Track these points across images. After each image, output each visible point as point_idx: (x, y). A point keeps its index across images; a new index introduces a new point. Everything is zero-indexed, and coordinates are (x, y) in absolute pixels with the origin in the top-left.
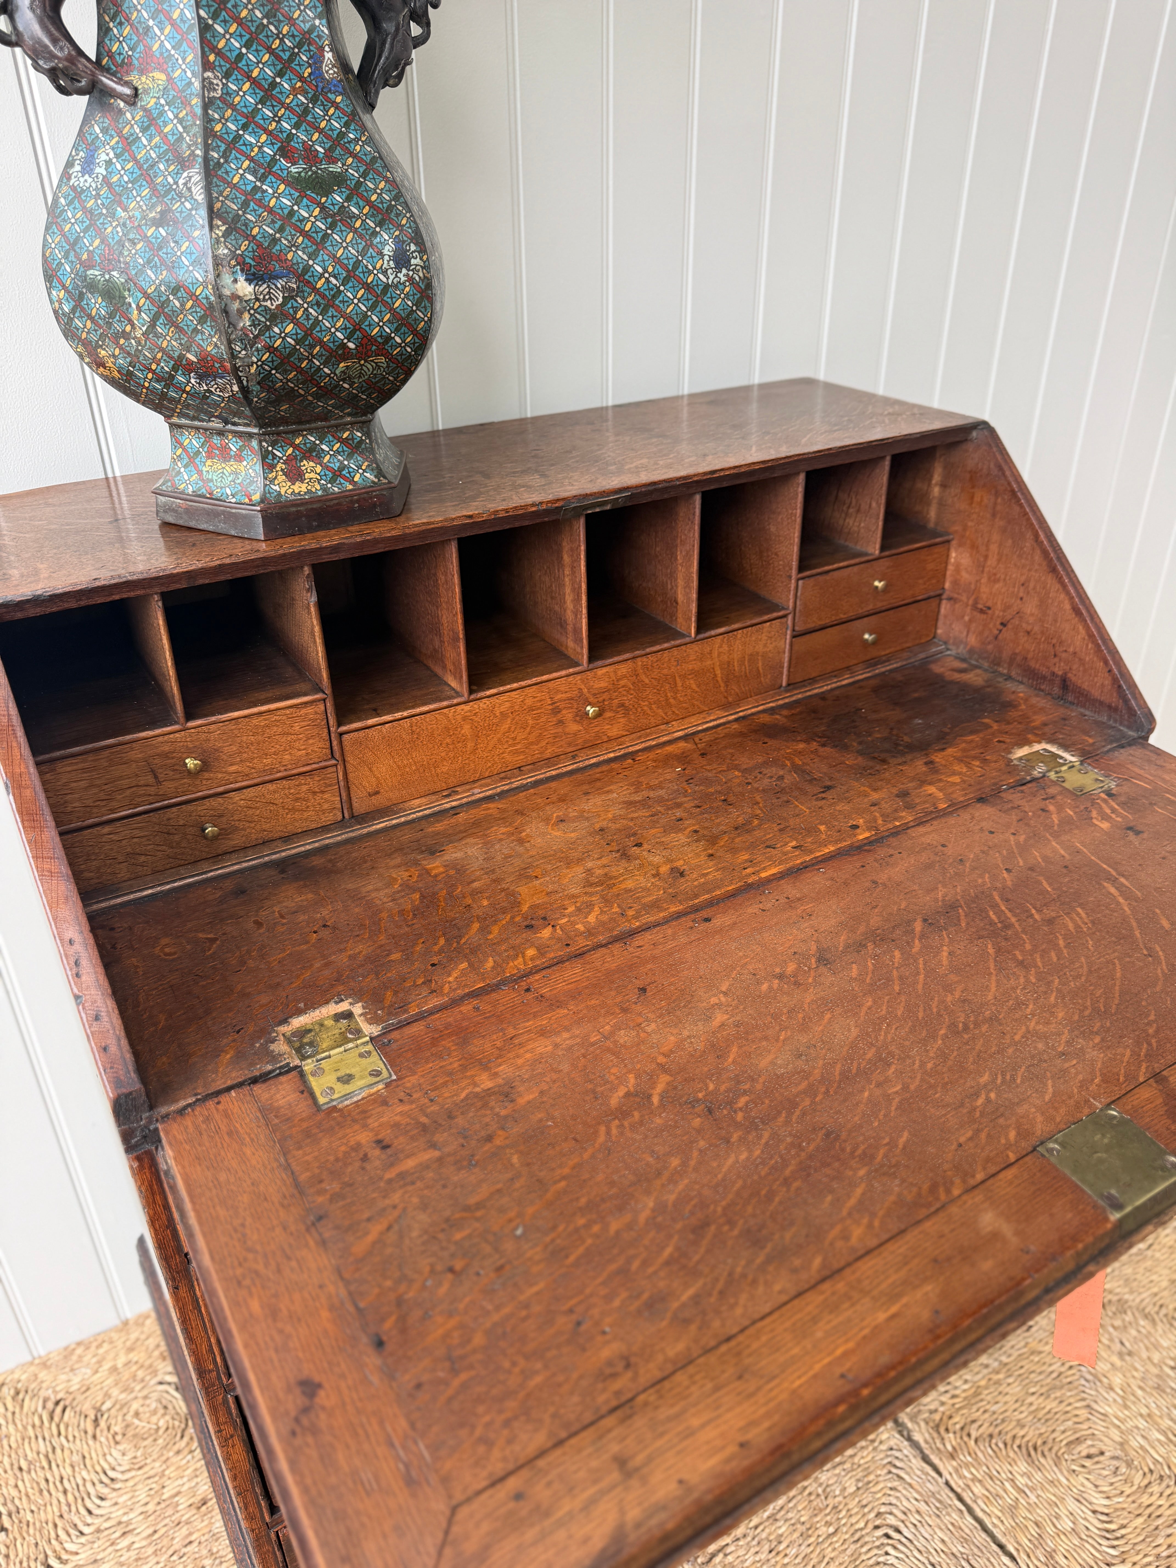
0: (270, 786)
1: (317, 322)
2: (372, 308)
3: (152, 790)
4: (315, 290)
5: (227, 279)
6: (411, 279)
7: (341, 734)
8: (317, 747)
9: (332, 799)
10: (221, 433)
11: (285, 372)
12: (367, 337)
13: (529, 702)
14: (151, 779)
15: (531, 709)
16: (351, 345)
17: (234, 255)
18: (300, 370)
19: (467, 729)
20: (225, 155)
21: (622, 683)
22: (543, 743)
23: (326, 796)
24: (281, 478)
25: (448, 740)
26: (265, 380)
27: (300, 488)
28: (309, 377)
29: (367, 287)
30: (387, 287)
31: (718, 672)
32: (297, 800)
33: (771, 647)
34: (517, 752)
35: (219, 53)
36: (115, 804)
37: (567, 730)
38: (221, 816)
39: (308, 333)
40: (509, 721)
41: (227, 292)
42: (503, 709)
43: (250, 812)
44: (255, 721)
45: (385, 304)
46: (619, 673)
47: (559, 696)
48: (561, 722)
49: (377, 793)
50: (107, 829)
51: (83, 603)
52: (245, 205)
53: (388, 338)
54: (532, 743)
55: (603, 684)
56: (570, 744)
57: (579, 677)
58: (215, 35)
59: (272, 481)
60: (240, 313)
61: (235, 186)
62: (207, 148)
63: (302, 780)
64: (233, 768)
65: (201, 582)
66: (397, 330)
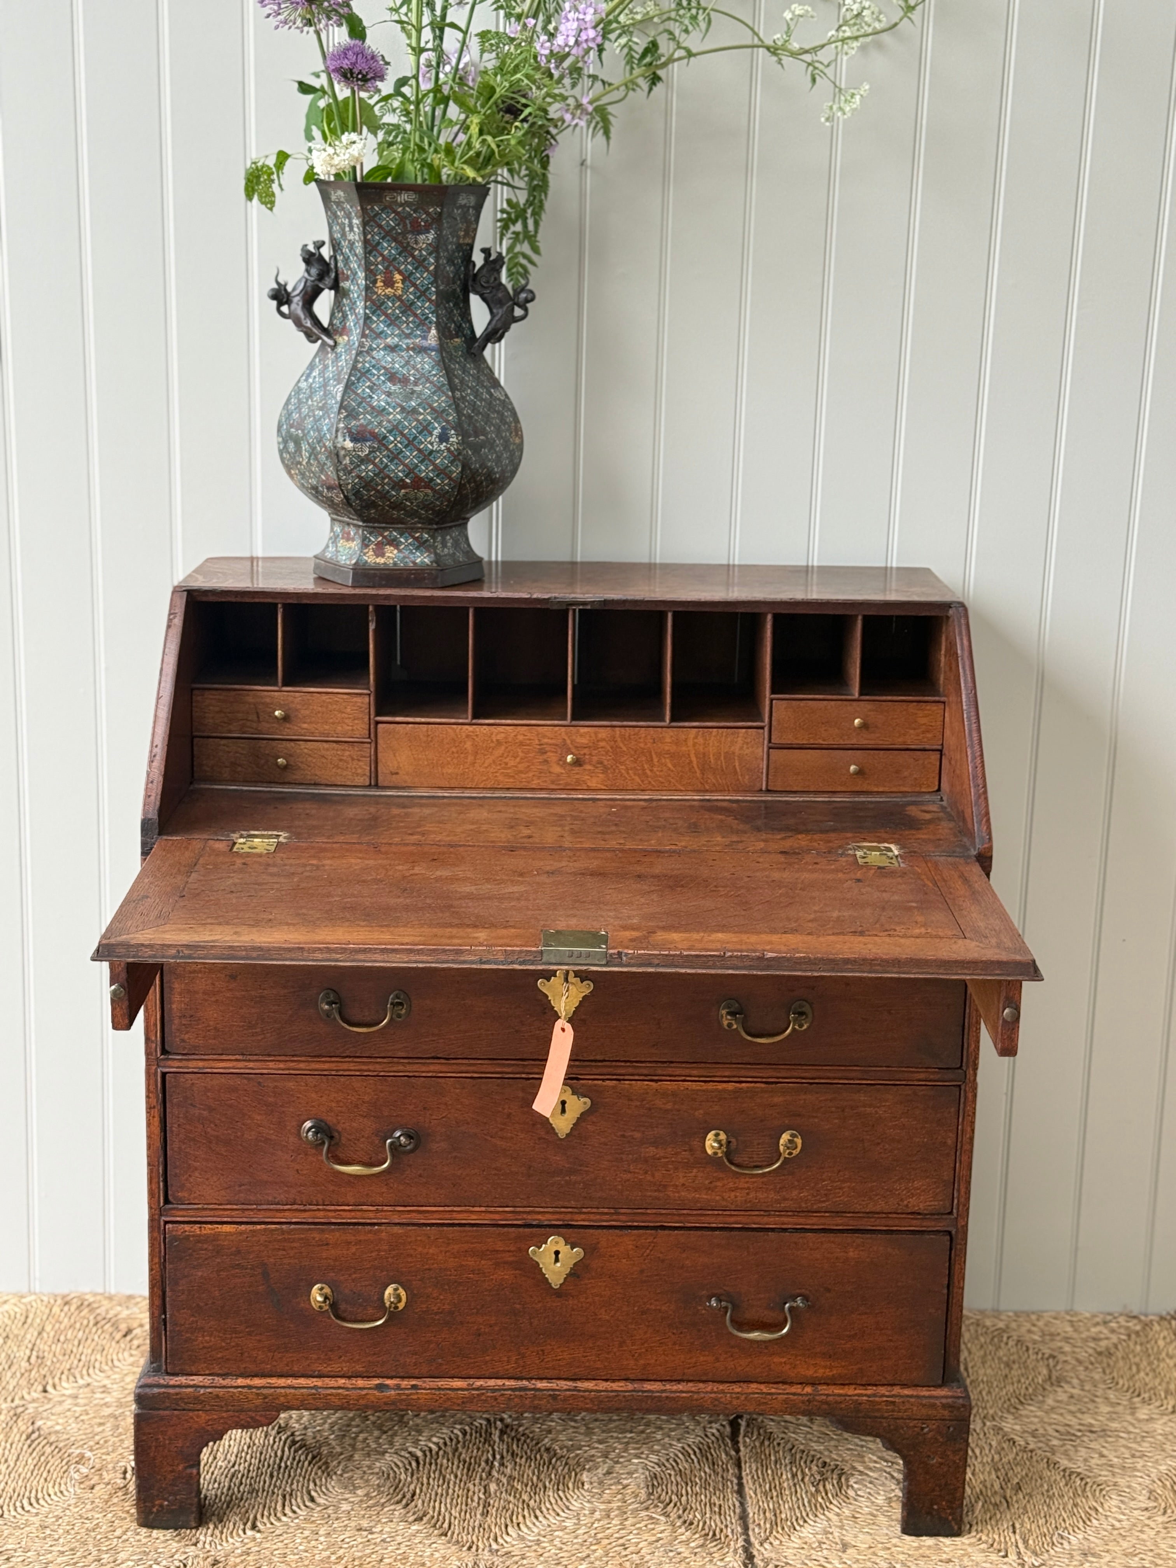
0: (326, 745)
1: (387, 466)
2: (422, 462)
3: (254, 725)
4: (387, 449)
5: (340, 439)
6: (448, 449)
7: (377, 723)
8: (360, 728)
9: (364, 767)
10: (348, 524)
11: (368, 491)
12: (417, 476)
13: (521, 738)
14: (255, 719)
15: (521, 744)
16: (408, 481)
17: (346, 427)
18: (378, 491)
19: (468, 745)
20: (358, 379)
21: (602, 744)
22: (530, 774)
23: (361, 763)
24: (371, 553)
25: (454, 750)
26: (357, 494)
27: (381, 560)
28: (384, 496)
29: (420, 451)
30: (432, 452)
31: (694, 759)
32: (341, 760)
33: (747, 751)
34: (507, 775)
35: (371, 330)
36: (231, 727)
37: (552, 770)
38: (291, 755)
39: (381, 471)
40: (503, 748)
41: (339, 445)
42: (499, 737)
43: (310, 759)
44: (324, 697)
45: (430, 460)
46: (600, 736)
47: (546, 740)
48: (546, 761)
49: (397, 773)
50: (223, 742)
51: (239, 600)
52: (359, 404)
53: (432, 480)
54: (521, 772)
55: (584, 741)
56: (553, 782)
57: (563, 729)
58: (373, 322)
59: (365, 554)
60: (345, 456)
61: (358, 394)
62: (350, 375)
63: (346, 746)
64: (305, 726)
65: (305, 601)
66: (437, 476)
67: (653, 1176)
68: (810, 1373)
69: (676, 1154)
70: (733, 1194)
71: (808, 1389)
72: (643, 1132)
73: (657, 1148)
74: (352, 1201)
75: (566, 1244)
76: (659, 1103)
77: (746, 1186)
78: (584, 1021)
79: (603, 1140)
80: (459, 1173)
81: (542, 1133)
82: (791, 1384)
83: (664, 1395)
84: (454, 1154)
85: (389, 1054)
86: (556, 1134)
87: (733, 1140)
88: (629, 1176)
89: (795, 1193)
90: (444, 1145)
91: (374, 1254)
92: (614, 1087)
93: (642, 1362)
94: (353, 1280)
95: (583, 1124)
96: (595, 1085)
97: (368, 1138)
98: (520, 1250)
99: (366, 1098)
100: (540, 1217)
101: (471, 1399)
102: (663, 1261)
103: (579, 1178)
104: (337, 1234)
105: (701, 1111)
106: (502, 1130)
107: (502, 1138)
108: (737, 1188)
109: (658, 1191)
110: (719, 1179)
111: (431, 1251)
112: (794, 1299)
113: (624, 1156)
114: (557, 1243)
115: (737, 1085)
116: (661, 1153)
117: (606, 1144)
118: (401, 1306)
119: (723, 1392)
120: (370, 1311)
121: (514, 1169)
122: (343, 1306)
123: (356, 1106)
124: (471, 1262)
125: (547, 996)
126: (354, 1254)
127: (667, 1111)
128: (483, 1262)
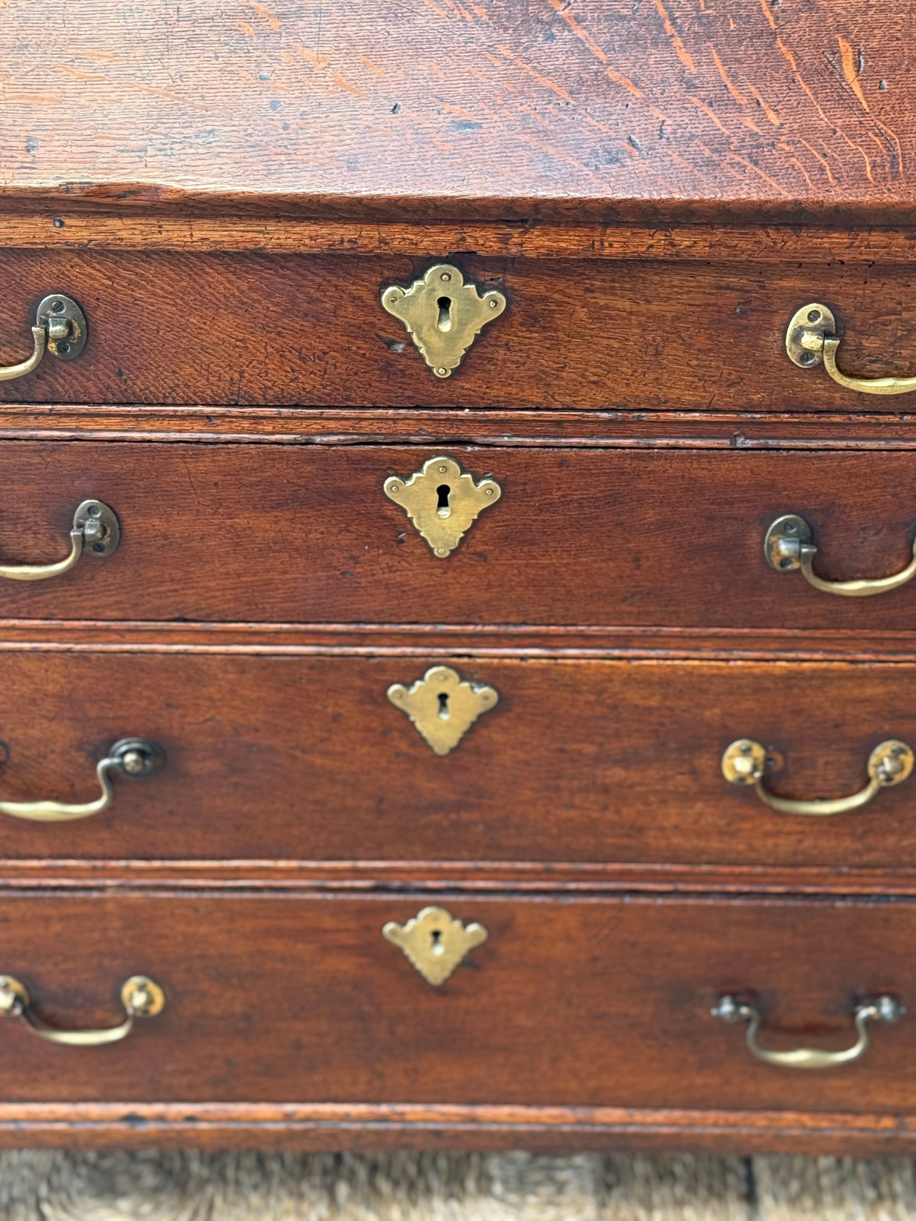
67: (618, 812)
68: (893, 1100)
69: (665, 779)
70: (770, 842)
71: (887, 1122)
72: (601, 745)
73: (627, 768)
74: (46, 851)
75: (454, 917)
76: (634, 696)
77: (798, 828)
78: (482, 556)
79: (521, 756)
80: (245, 808)
81: (403, 746)
82: (857, 1113)
83: (631, 1129)
84: (234, 779)
85: (87, 614)
86: (430, 748)
87: (778, 757)
88: (572, 813)
89: (891, 841)
90: (212, 765)
91: (96, 935)
92: (543, 671)
93: (592, 1084)
94: (63, 972)
95: (484, 732)
96: (506, 667)
97: (63, 753)
98: (367, 928)
99: (51, 688)
100: (403, 876)
101: (292, 1135)
102: (633, 945)
103: (475, 816)
104: (23, 906)
105: (717, 711)
106: (322, 740)
107: (326, 754)
108: (778, 833)
109: (628, 836)
110: (744, 818)
111: (203, 930)
112: (873, 999)
113: (563, 783)
114: (436, 919)
115: (794, 665)
116: (634, 776)
117: (527, 763)
118: (156, 1008)
119: (734, 1125)
120: (99, 1015)
121: (350, 802)
122: (49, 1008)
123: (33, 701)
124: (278, 946)
125: (404, 512)
126: (58, 935)
127: (649, 710)
128: (300, 946)
